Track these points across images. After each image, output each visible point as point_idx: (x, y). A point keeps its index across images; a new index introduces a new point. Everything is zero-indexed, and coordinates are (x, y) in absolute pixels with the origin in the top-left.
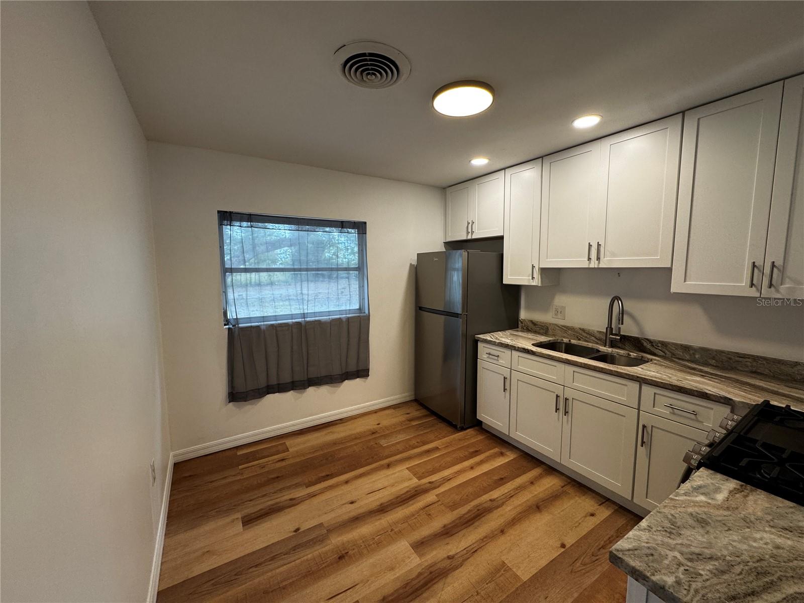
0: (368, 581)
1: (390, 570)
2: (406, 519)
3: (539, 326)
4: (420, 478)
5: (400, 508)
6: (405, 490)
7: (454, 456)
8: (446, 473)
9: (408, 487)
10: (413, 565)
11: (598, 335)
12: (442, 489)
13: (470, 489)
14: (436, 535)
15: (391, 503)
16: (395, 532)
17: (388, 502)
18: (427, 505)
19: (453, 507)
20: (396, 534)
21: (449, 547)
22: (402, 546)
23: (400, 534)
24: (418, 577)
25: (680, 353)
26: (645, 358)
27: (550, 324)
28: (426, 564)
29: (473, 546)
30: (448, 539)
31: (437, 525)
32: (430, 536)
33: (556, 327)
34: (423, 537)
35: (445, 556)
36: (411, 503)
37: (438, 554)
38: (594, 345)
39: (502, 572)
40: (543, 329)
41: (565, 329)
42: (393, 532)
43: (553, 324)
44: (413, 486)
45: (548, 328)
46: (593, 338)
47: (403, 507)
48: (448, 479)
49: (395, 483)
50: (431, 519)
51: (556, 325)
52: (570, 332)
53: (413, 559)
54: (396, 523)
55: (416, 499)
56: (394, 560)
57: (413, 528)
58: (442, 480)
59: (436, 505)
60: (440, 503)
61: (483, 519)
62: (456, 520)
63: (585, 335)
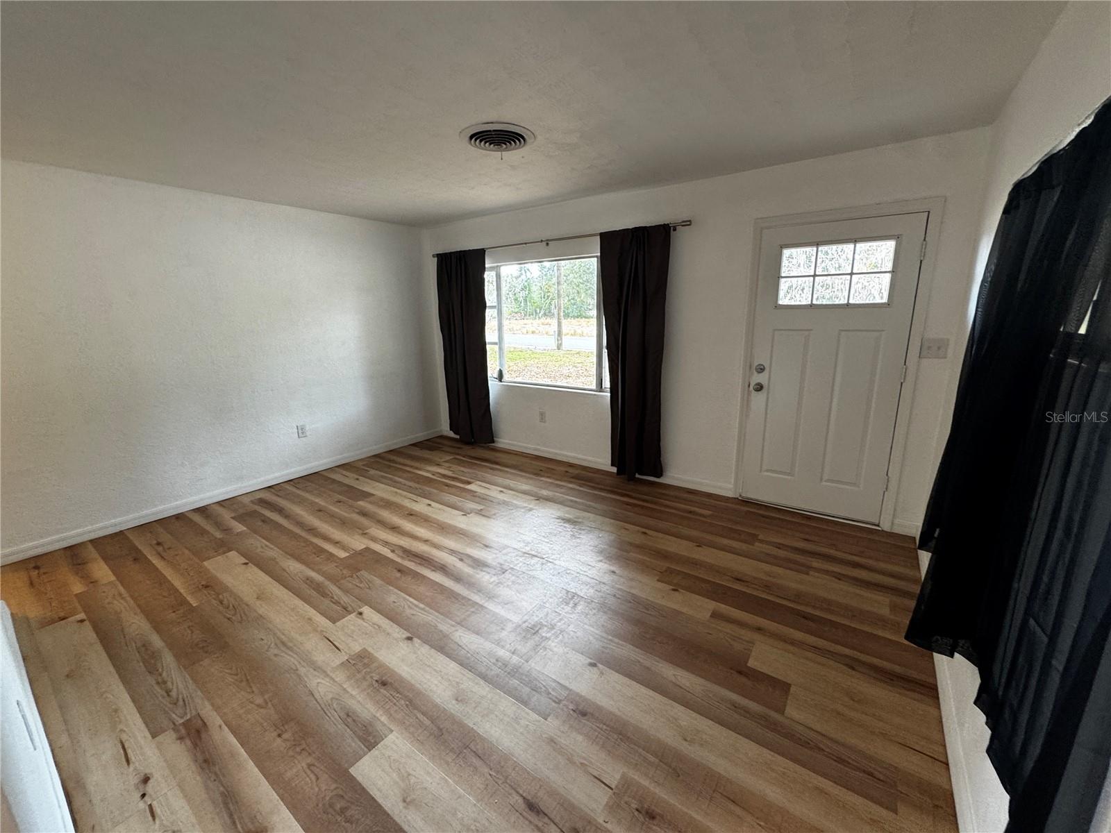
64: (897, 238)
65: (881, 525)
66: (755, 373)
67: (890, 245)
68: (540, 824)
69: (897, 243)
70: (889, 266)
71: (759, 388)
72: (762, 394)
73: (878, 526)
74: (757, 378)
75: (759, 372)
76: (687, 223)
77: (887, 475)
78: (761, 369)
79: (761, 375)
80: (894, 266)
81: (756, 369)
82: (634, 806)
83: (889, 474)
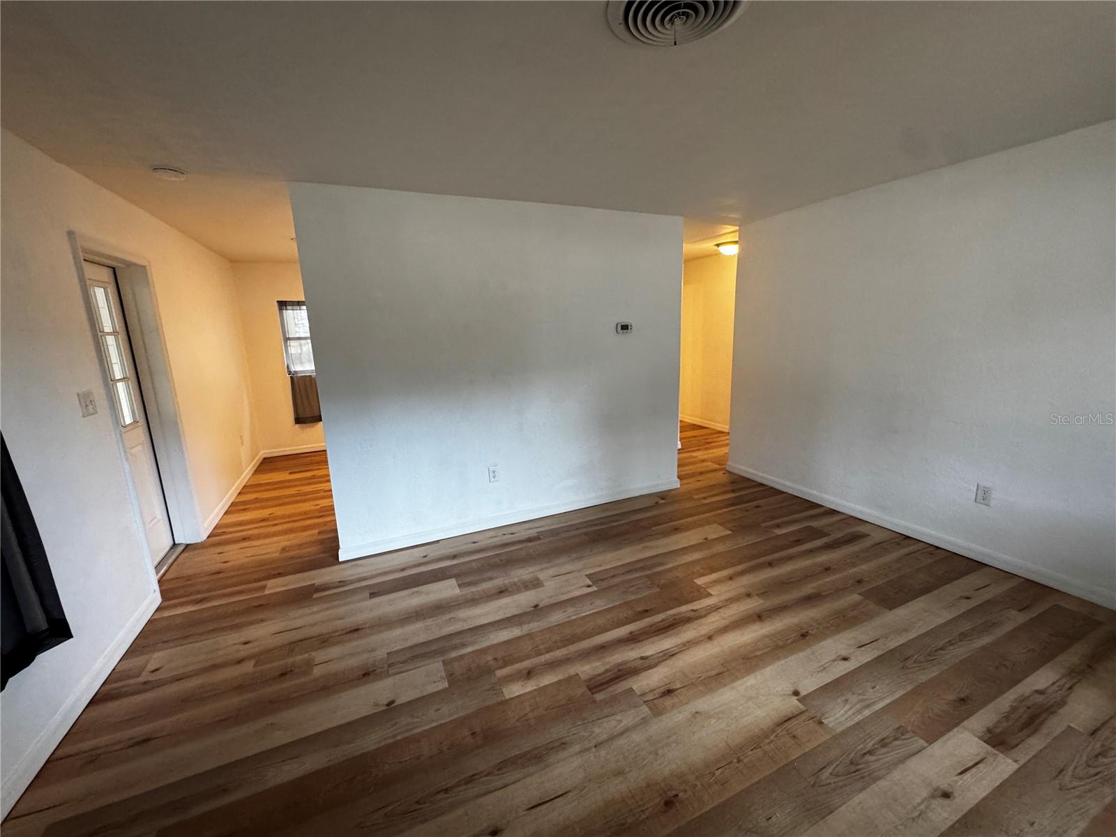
68: (656, 692)
82: (681, 794)
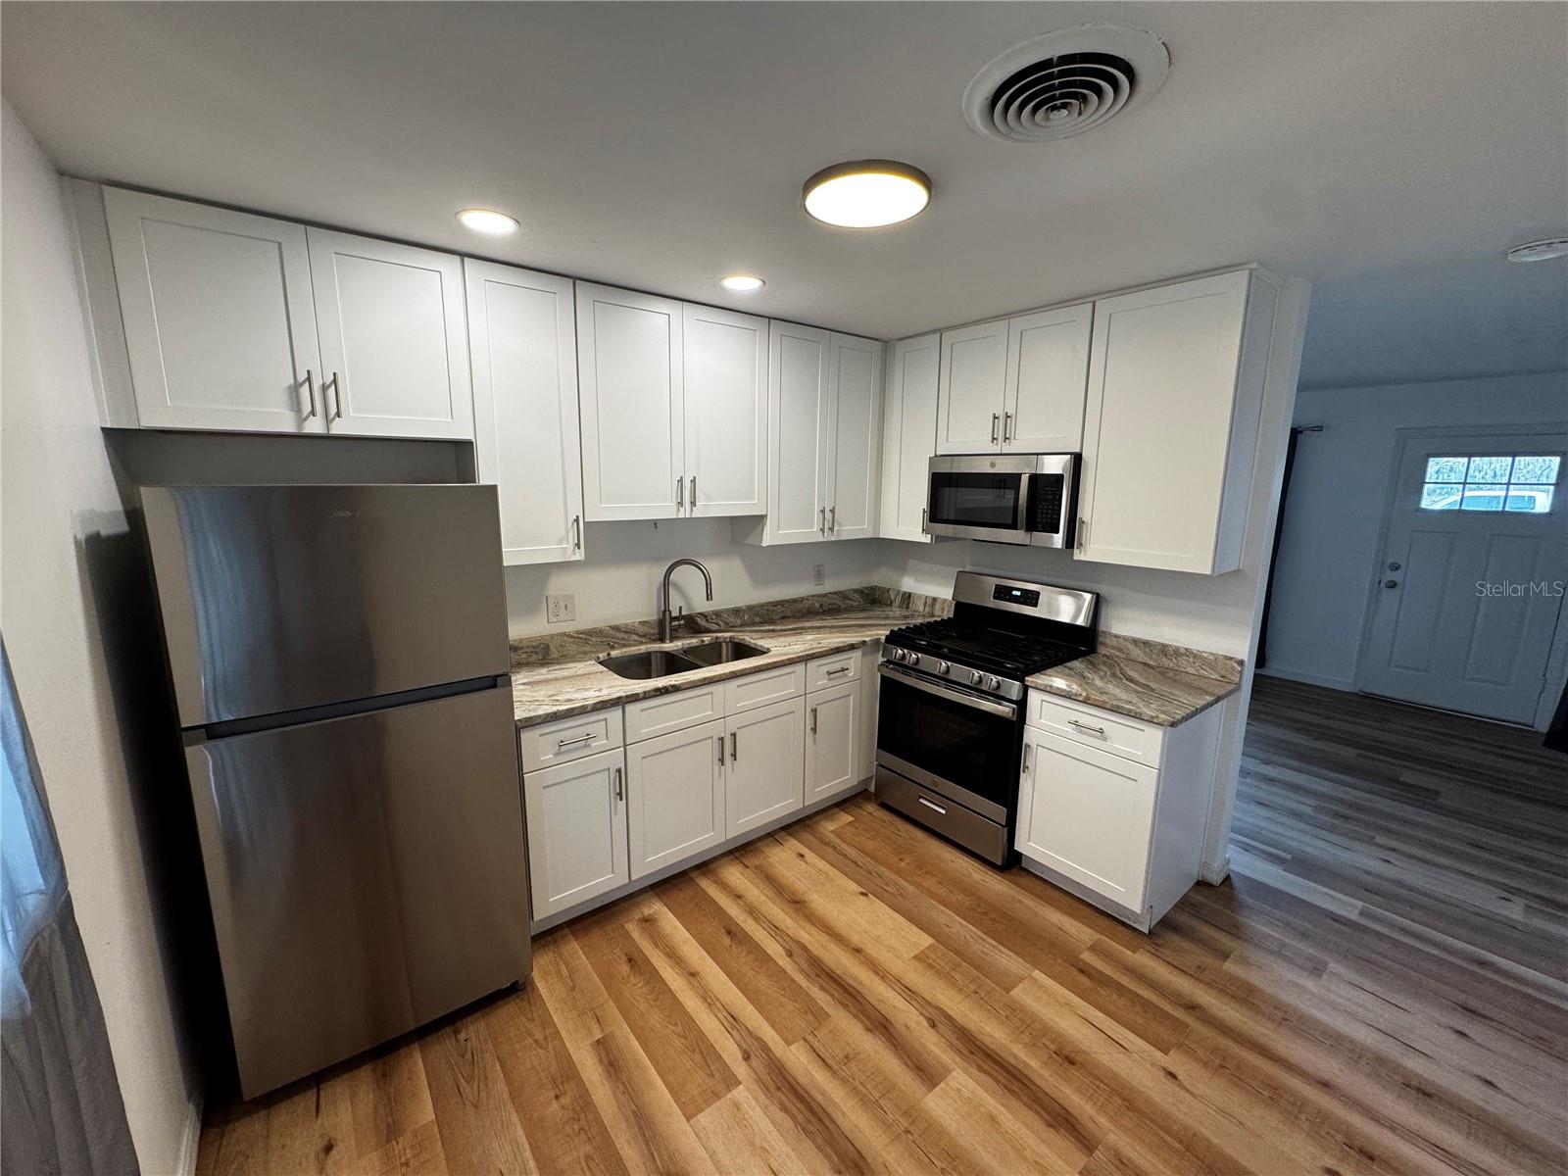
0: (1036, 1162)
1: (998, 1123)
2: (867, 1103)
3: (527, 650)
4: (731, 1081)
5: (840, 1120)
6: (780, 1116)
7: (643, 1006)
8: (710, 1025)
9: (765, 1109)
10: (971, 1084)
11: (641, 630)
12: (768, 1033)
13: (763, 982)
14: (894, 1045)
15: (830, 1145)
16: (911, 1124)
17: (827, 1156)
18: (821, 1063)
19: (819, 1016)
20: (914, 1121)
21: (913, 1025)
22: (937, 1105)
23: (913, 1114)
24: (985, 1072)
25: (732, 620)
26: (721, 637)
27: (552, 636)
28: (958, 1059)
29: (900, 991)
30: (897, 1026)
31: (871, 1046)
32: (900, 1057)
33: (565, 638)
34: (904, 1067)
35: (932, 1030)
36: (819, 1098)
37: (933, 1045)
38: (648, 646)
39: (930, 961)
40: (537, 653)
41: (584, 636)
42: (912, 1129)
43: (557, 635)
44: (762, 1097)
45: (547, 648)
46: (634, 637)
47: (836, 1115)
48: (733, 1021)
49: (753, 1144)
50: (859, 1054)
51: (564, 634)
52: (593, 639)
53: (961, 1084)
54: (887, 1127)
55: (809, 1088)
56: (975, 1118)
57: (889, 1088)
58: (734, 1033)
59: (816, 1044)
60: (810, 1038)
61: (838, 972)
62: (850, 1012)
63: (621, 635)
64: (1562, 454)
65: (1535, 725)
66: (1389, 571)
67: (1555, 461)
69: (1562, 459)
70: (1553, 479)
71: (1393, 585)
72: (1396, 592)
73: (1532, 726)
74: (1389, 576)
75: (1392, 570)
76: (1319, 428)
77: (1544, 676)
78: (1395, 567)
79: (1394, 573)
80: (1558, 479)
81: (1390, 567)
83: (1547, 676)
